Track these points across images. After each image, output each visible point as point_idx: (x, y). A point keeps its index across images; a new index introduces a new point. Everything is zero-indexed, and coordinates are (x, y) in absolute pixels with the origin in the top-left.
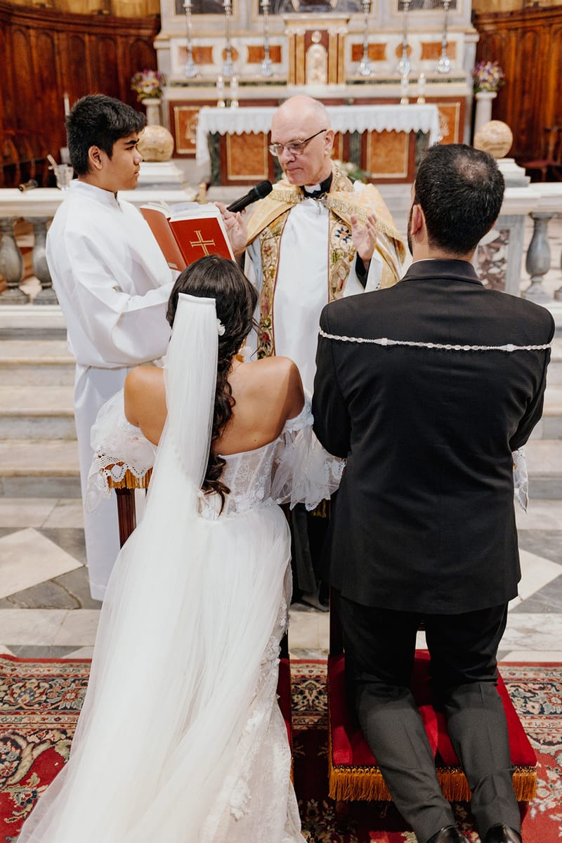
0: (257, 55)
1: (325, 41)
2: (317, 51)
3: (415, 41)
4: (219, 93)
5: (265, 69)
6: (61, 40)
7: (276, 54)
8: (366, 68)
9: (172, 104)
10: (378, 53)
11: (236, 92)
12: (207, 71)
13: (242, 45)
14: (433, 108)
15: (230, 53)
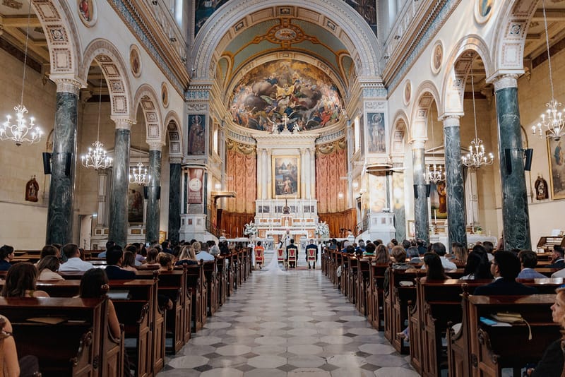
0: (275, 221)
1: (288, 219)
2: (287, 221)
3: (305, 219)
4: (270, 228)
5: (276, 224)
6: (237, 218)
7: (279, 221)
8: (296, 224)
9: (259, 230)
10: (299, 221)
11: (272, 228)
12: (265, 224)
13: (272, 219)
14: (307, 231)
15: (270, 220)
